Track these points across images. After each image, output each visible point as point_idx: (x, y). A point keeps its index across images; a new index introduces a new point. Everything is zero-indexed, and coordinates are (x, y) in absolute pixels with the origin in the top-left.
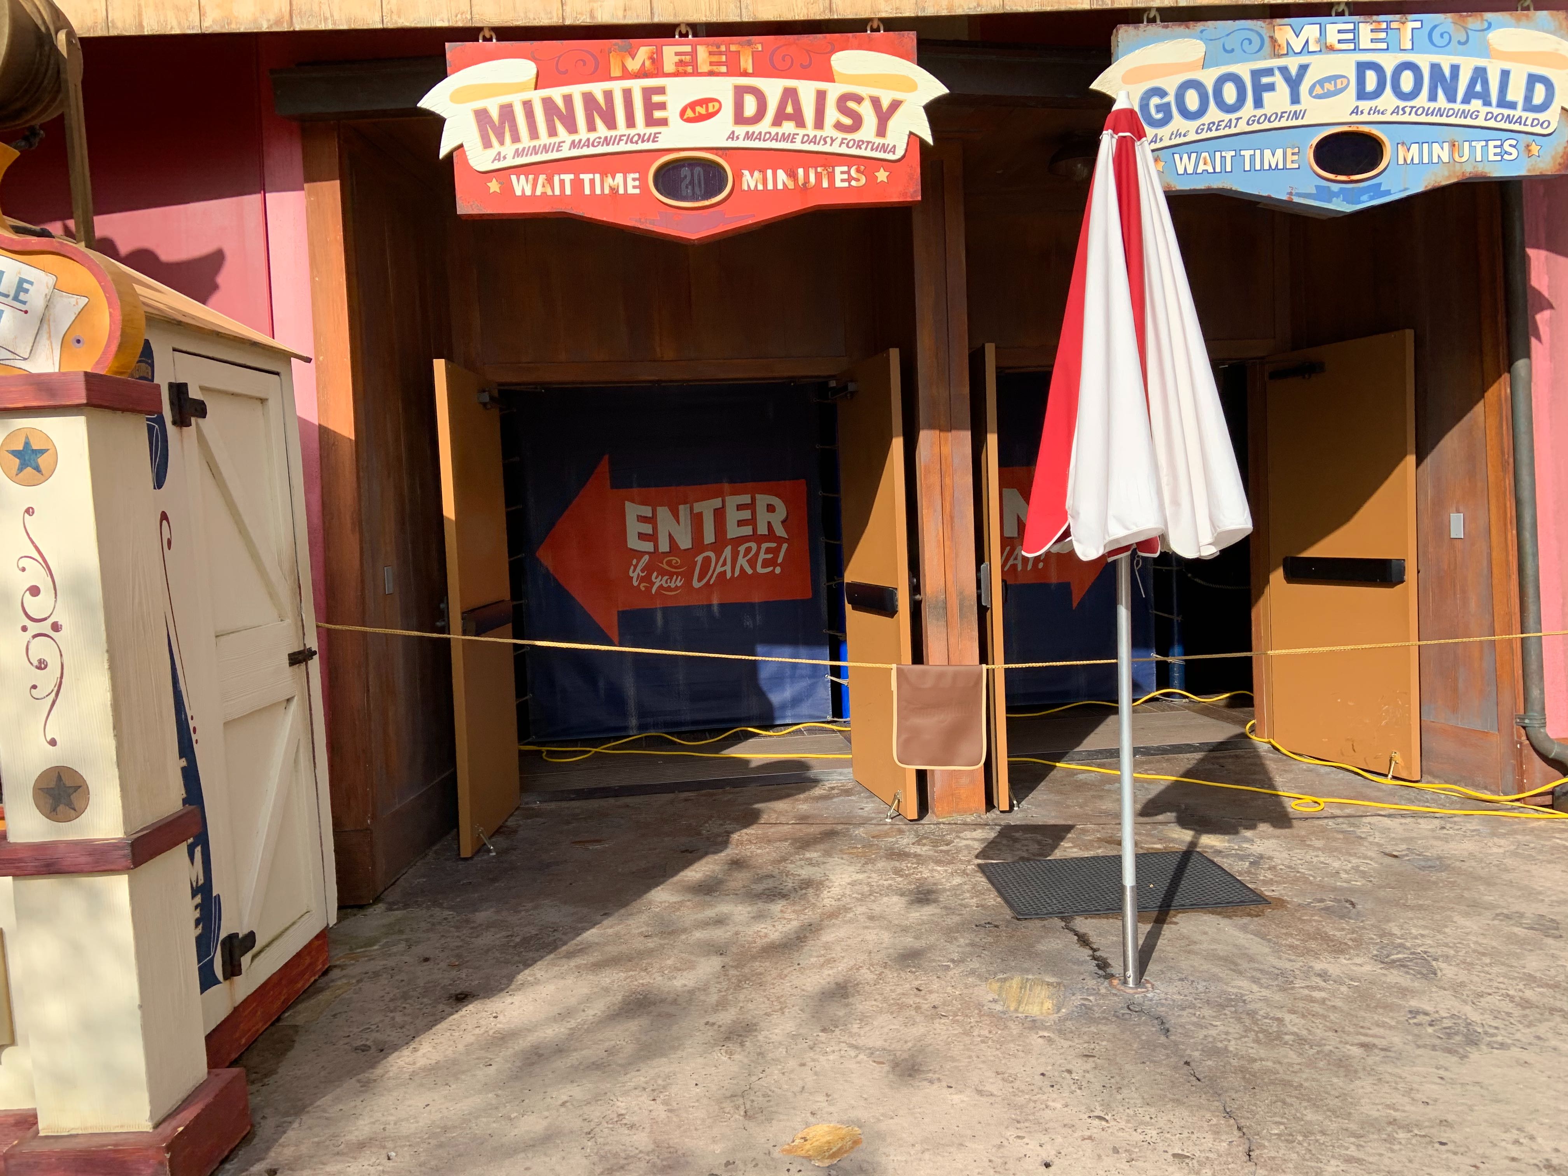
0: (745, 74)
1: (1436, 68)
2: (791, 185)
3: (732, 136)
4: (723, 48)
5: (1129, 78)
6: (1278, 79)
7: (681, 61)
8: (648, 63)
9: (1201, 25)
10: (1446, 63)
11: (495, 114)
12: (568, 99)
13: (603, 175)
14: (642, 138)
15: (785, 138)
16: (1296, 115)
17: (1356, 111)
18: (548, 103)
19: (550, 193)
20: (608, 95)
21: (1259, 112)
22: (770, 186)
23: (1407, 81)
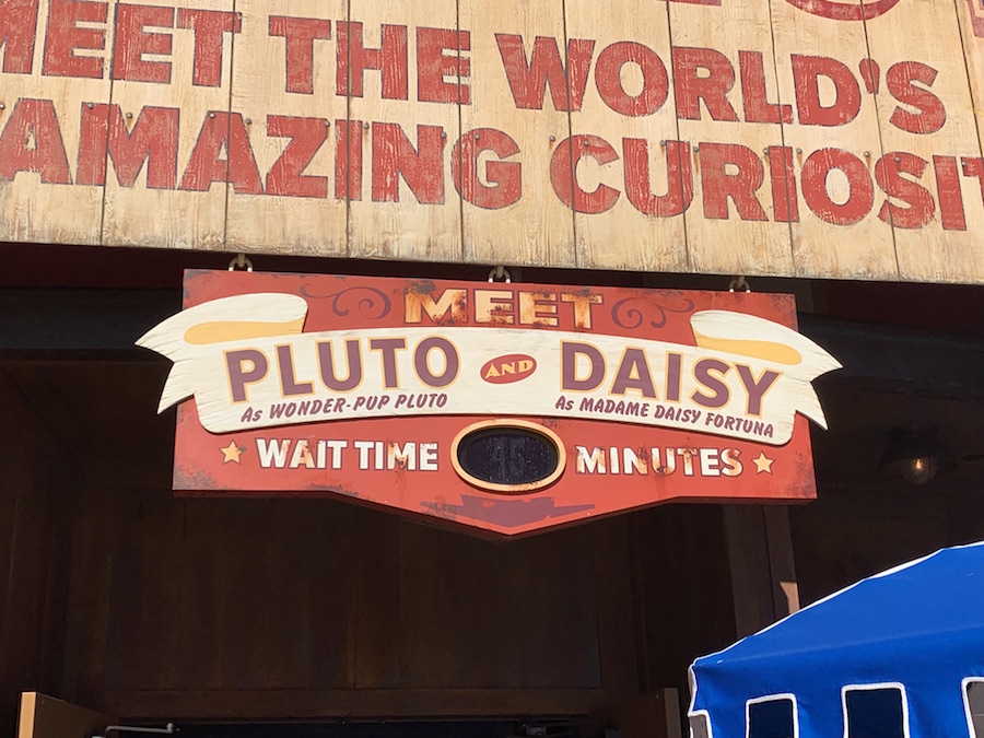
0: (581, 329)
2: (643, 469)
3: (561, 403)
4: (553, 298)
7: (498, 309)
8: (455, 309)
13: (388, 444)
15: (633, 408)
19: (310, 464)
22: (615, 469)
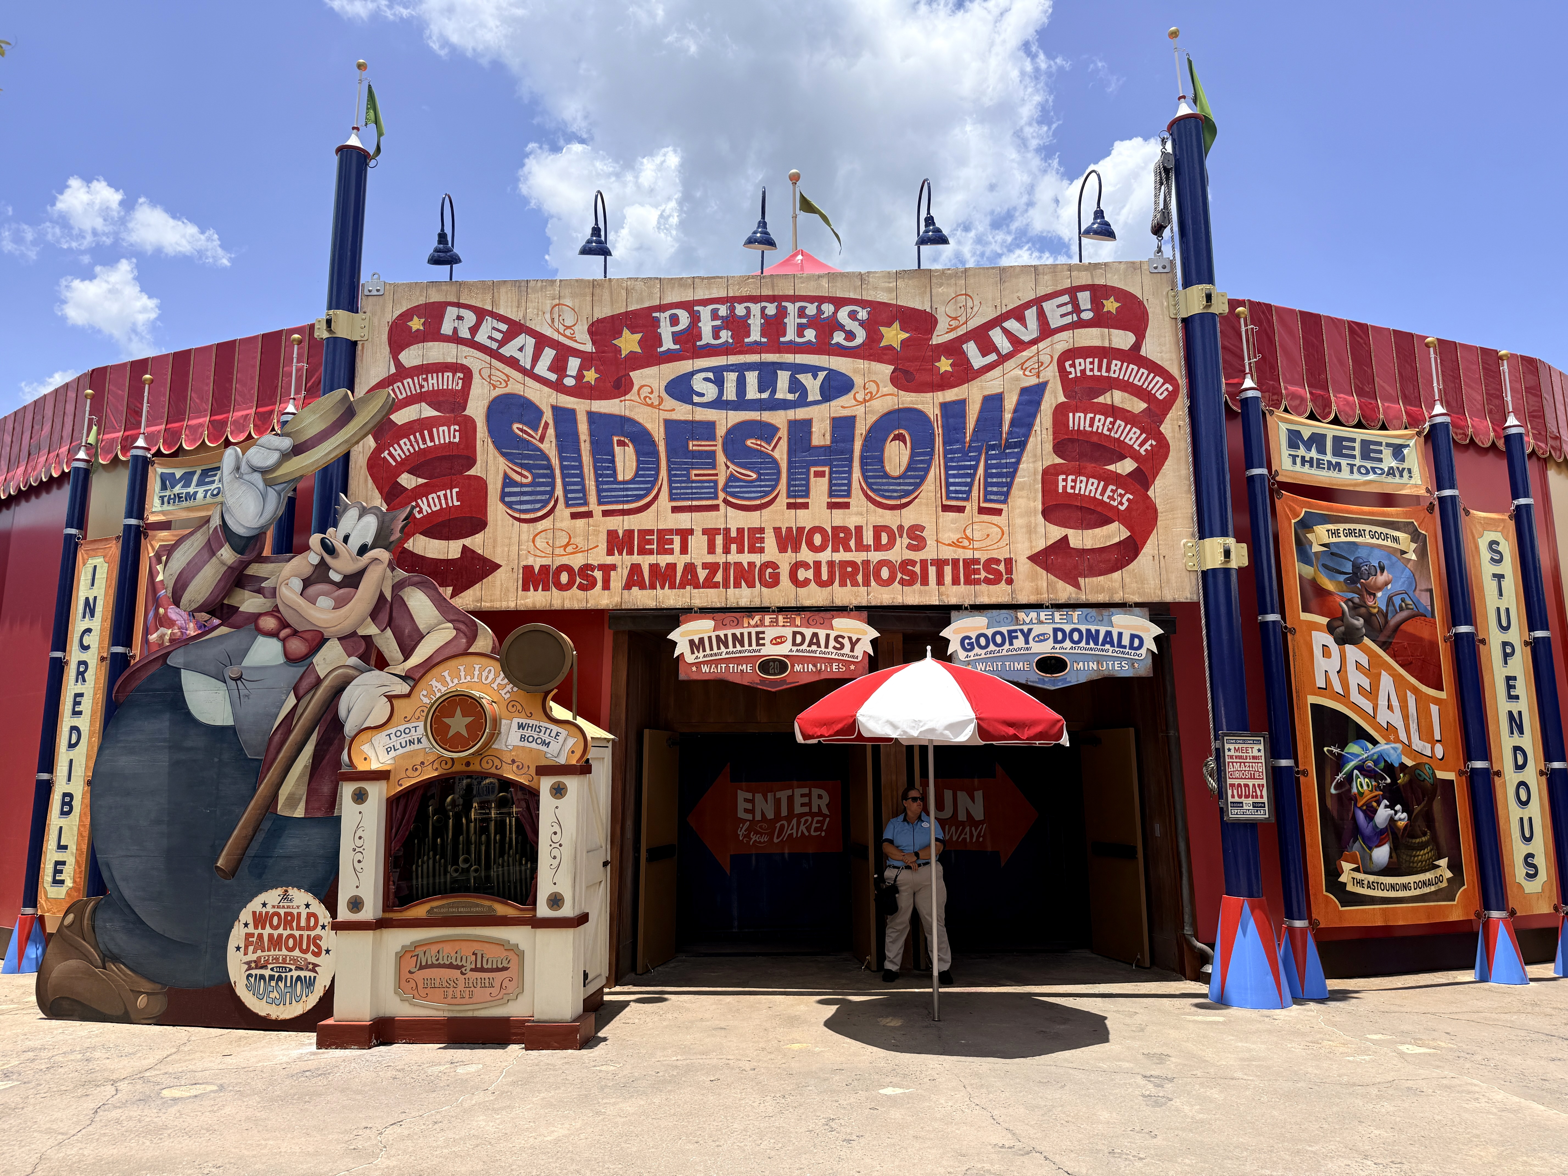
0: (798, 626)
1: (1089, 631)
2: (814, 670)
3: (791, 651)
4: (789, 616)
5: (955, 632)
6: (1019, 634)
7: (772, 621)
8: (759, 622)
9: (986, 612)
10: (1093, 628)
11: (697, 642)
12: (726, 636)
13: (738, 665)
14: (754, 651)
15: (812, 652)
16: (1027, 649)
17: (1053, 648)
18: (718, 637)
19: (716, 672)
20: (742, 634)
21: (1011, 647)
22: (806, 671)
23: (1076, 636)
